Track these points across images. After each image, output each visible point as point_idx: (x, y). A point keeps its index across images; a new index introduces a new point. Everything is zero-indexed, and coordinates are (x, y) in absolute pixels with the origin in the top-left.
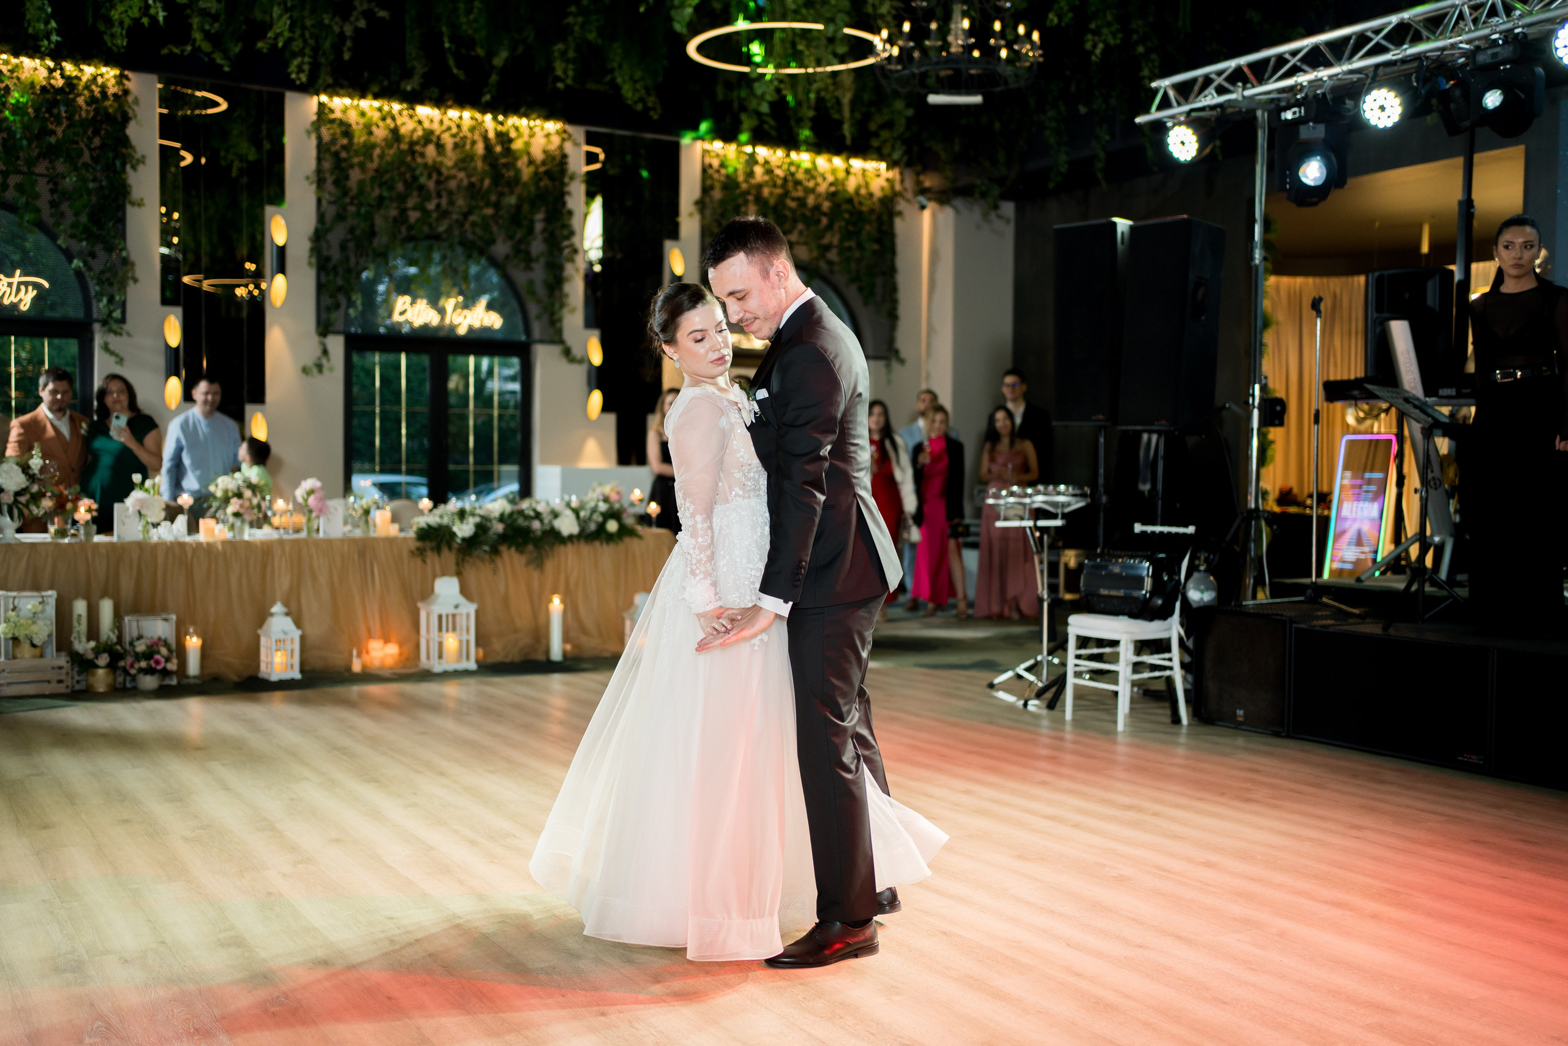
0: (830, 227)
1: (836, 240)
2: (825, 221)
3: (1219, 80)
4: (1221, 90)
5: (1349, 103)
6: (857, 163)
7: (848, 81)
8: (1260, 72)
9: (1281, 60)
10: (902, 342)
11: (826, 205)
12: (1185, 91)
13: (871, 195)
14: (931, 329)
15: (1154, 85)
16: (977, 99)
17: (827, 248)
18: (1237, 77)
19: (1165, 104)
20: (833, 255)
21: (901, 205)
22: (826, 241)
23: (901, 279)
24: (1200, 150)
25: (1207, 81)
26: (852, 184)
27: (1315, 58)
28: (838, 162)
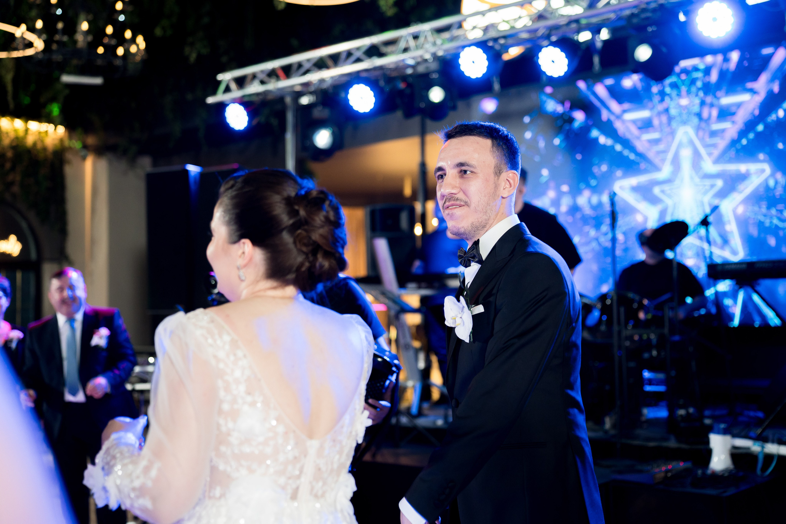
0: (13, 168)
1: (18, 178)
2: (8, 165)
3: (262, 76)
4: (262, 82)
5: (343, 95)
6: (34, 125)
7: (11, 65)
8: (287, 71)
9: (300, 65)
10: (71, 249)
11: (10, 154)
12: (241, 82)
13: (45, 149)
14: (93, 242)
15: (220, 77)
16: (97, 81)
17: (12, 183)
18: (272, 74)
19: (228, 89)
20: (16, 189)
21: (69, 156)
22: (10, 178)
23: (71, 207)
24: (250, 122)
25: (254, 76)
26: (30, 140)
27: (321, 64)
28: (18, 123)
